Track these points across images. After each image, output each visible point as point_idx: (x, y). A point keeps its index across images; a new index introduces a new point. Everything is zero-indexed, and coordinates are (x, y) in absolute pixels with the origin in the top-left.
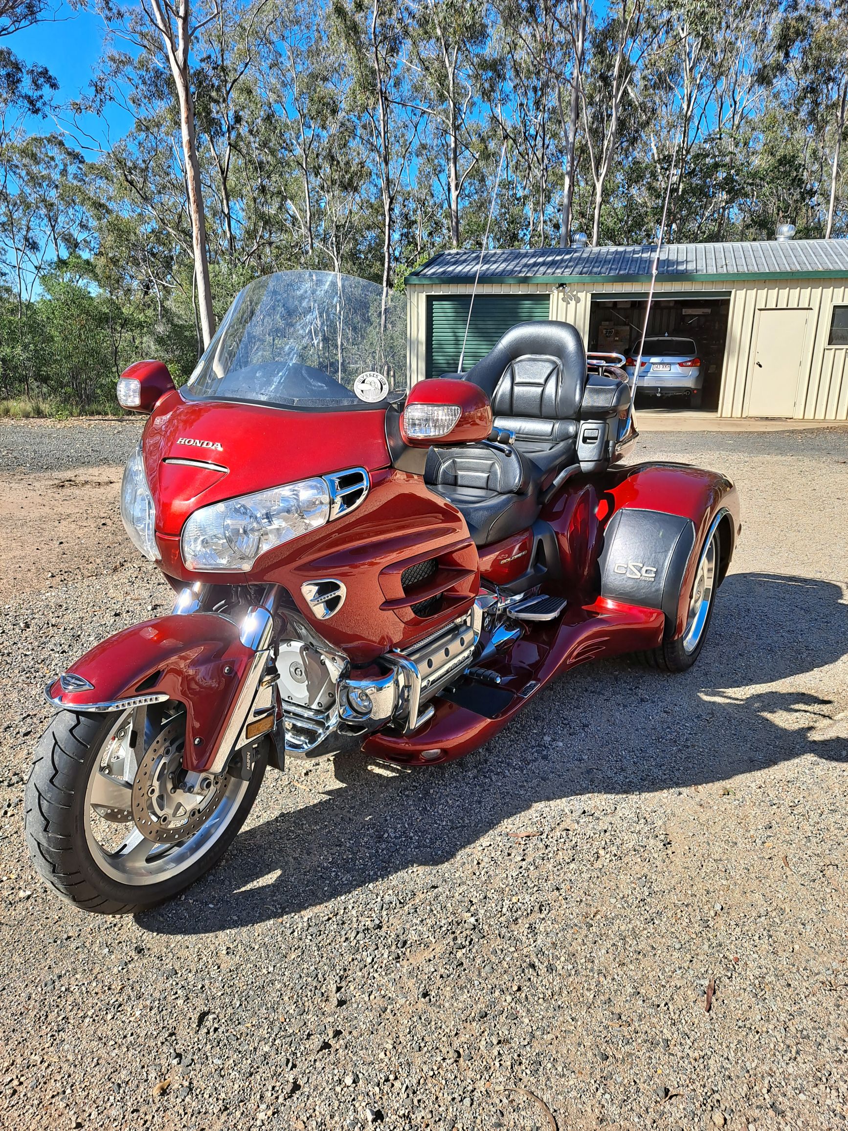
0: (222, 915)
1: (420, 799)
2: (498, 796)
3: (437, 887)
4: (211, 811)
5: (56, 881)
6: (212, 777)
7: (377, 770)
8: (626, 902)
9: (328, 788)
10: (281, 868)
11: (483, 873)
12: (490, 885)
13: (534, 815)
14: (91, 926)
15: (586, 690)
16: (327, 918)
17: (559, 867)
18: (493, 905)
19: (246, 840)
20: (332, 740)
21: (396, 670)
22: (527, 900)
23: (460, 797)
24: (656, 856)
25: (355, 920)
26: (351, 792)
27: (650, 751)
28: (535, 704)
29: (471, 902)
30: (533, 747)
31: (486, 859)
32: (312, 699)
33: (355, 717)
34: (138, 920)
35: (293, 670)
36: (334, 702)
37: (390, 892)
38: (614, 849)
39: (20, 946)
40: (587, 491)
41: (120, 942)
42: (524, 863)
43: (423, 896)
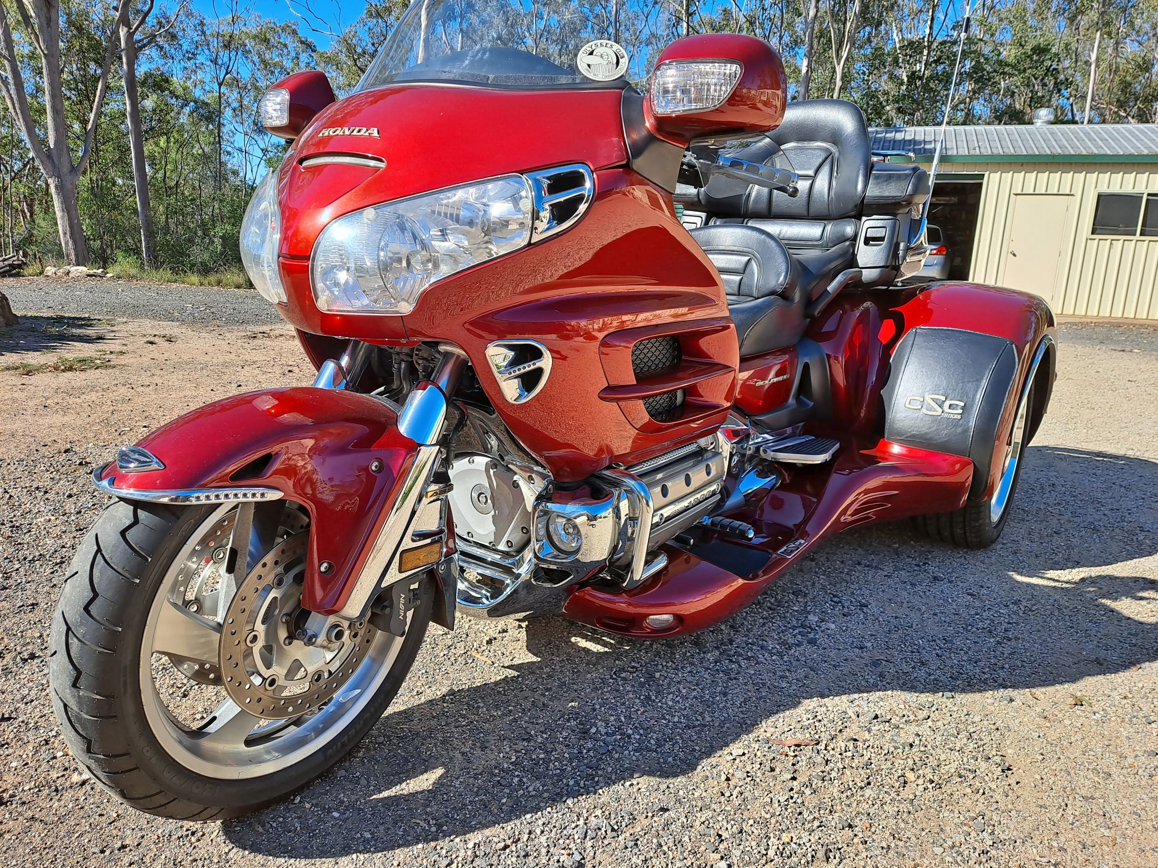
0: (349, 830)
1: (642, 685)
2: (750, 687)
3: (667, 810)
4: (345, 677)
5: (93, 766)
6: (346, 624)
7: (583, 643)
8: (960, 854)
9: (516, 662)
10: (443, 765)
11: (735, 794)
12: (746, 813)
13: (805, 717)
14: (160, 831)
15: (859, 564)
16: (502, 845)
17: (849, 793)
18: (754, 844)
19: (398, 724)
20: (523, 593)
21: (616, 493)
22: (805, 840)
23: (697, 685)
24: (993, 786)
25: (544, 851)
26: (548, 669)
27: (958, 642)
28: (792, 575)
29: (720, 836)
30: (794, 628)
31: (740, 774)
32: (498, 535)
33: (555, 557)
34: (227, 830)
35: (475, 495)
36: (528, 542)
37: (598, 812)
38: (928, 771)
39: (51, 855)
40: (867, 310)
41: (195, 860)
42: (795, 783)
43: (646, 822)
